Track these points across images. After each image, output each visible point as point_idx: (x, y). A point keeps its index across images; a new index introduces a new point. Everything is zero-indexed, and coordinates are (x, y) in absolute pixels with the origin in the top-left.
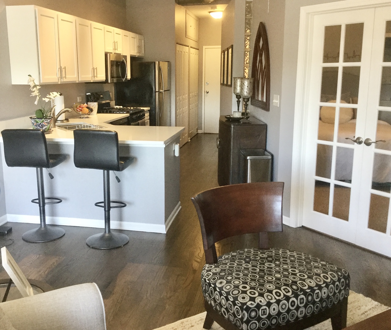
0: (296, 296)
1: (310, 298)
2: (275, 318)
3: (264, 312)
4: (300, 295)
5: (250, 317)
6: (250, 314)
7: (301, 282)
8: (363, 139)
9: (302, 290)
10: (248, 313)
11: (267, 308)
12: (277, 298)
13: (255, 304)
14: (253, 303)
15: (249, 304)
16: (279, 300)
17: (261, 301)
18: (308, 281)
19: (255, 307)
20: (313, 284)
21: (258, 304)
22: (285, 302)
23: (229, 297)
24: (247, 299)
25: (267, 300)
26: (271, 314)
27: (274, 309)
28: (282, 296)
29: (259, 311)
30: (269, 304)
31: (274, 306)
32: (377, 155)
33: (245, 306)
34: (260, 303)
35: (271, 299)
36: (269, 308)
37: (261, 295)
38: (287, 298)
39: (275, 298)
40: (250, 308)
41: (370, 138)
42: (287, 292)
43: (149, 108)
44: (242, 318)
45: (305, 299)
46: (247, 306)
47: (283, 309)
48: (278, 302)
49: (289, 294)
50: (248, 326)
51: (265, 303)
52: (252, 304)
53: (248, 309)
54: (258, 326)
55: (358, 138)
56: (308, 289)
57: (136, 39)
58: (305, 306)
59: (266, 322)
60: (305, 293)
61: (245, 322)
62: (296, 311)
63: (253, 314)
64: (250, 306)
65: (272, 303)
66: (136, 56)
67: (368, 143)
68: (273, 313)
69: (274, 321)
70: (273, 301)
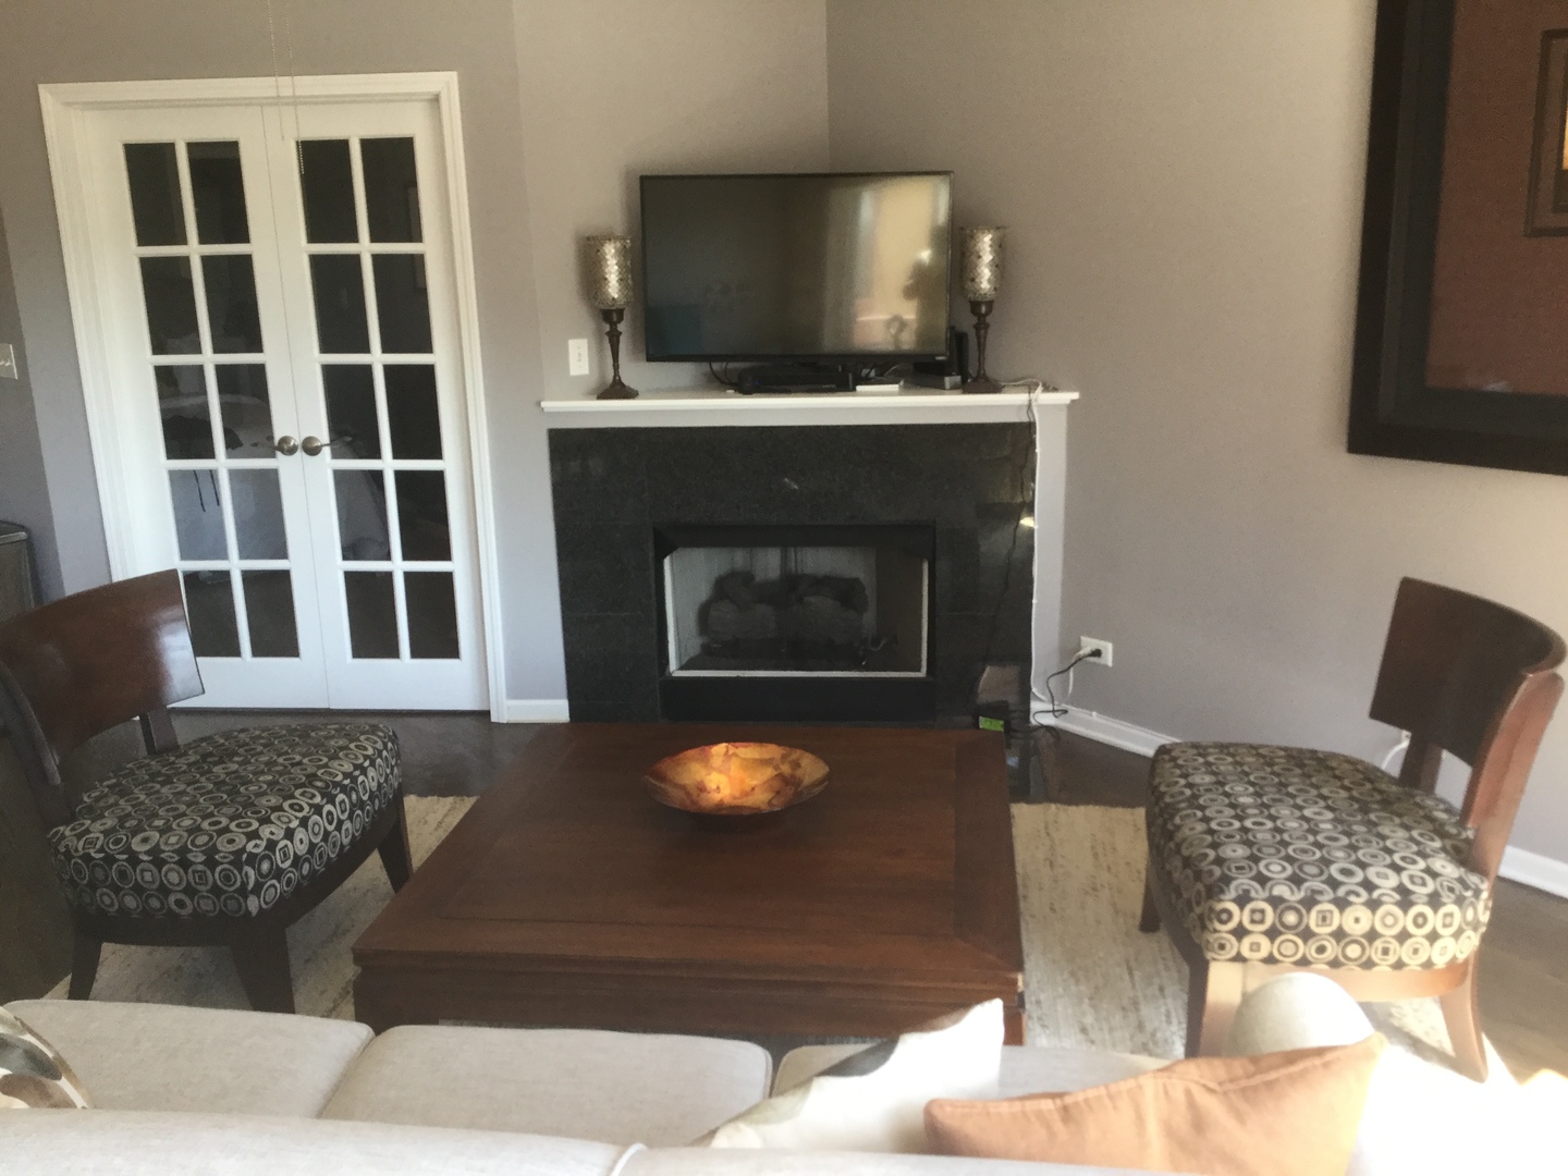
0: (331, 800)
1: (354, 796)
2: (307, 860)
3: (285, 855)
4: (336, 795)
5: (261, 875)
6: (259, 870)
7: (322, 771)
8: (297, 440)
9: (336, 784)
10: (254, 868)
11: (289, 843)
12: (300, 815)
13: (264, 844)
14: (258, 842)
15: (250, 847)
16: (304, 817)
17: (272, 833)
18: (335, 764)
19: (266, 848)
20: (348, 767)
21: (269, 840)
22: (316, 817)
23: (190, 856)
24: (241, 840)
25: (284, 827)
26: (299, 853)
27: (301, 841)
28: (307, 808)
29: (275, 855)
30: (289, 834)
31: (300, 834)
32: (341, 477)
33: (245, 856)
34: (272, 837)
35: (290, 821)
36: (292, 842)
37: (265, 821)
38: (318, 809)
39: (297, 818)
40: (257, 855)
41: (312, 435)
42: (311, 799)
44: (244, 884)
45: (347, 800)
46: (250, 854)
47: (316, 835)
48: (304, 822)
49: (318, 799)
50: (259, 898)
51: (282, 833)
52: (256, 846)
53: (253, 860)
54: (278, 891)
55: (285, 440)
56: (345, 778)
58: (350, 818)
59: (292, 875)
60: (344, 790)
61: (252, 892)
62: (337, 833)
63: (265, 866)
64: (255, 851)
65: (294, 829)
67: (311, 449)
68: (302, 849)
69: (306, 868)
70: (295, 824)
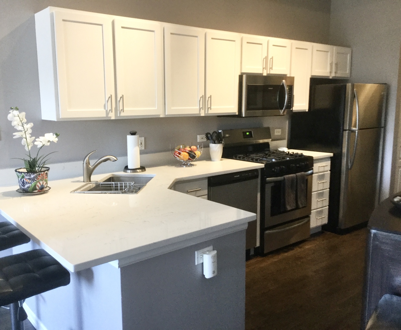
43: (331, 154)
57: (329, 53)
66: (328, 77)
